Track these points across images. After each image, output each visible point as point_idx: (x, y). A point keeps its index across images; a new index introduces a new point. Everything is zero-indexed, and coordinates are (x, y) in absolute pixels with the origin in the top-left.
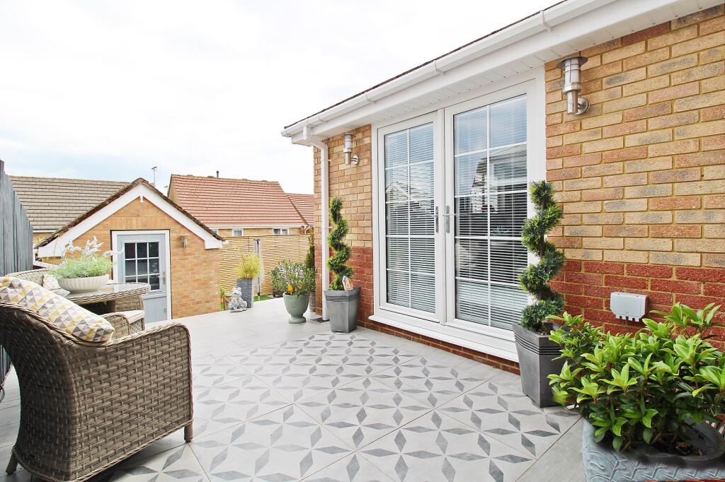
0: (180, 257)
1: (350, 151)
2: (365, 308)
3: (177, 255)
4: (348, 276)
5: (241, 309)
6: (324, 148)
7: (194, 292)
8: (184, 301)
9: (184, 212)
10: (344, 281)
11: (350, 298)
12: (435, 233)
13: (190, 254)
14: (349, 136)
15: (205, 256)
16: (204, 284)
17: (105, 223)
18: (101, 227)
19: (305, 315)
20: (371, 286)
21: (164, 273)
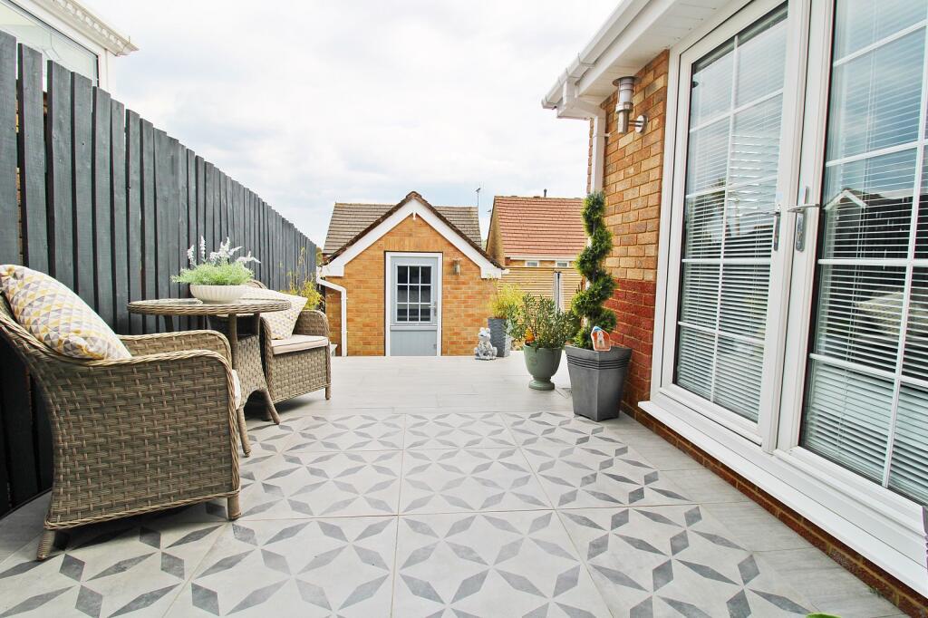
0: (453, 286)
1: (627, 107)
2: (639, 386)
3: (449, 283)
4: (603, 327)
5: (488, 357)
6: (597, 114)
7: (466, 329)
8: (455, 338)
9: (459, 232)
10: (595, 334)
11: (603, 365)
12: (773, 252)
13: (464, 283)
14: (628, 81)
15: (481, 287)
16: (477, 321)
17: (380, 243)
18: (376, 247)
19: (553, 379)
20: (650, 350)
21: (436, 304)
